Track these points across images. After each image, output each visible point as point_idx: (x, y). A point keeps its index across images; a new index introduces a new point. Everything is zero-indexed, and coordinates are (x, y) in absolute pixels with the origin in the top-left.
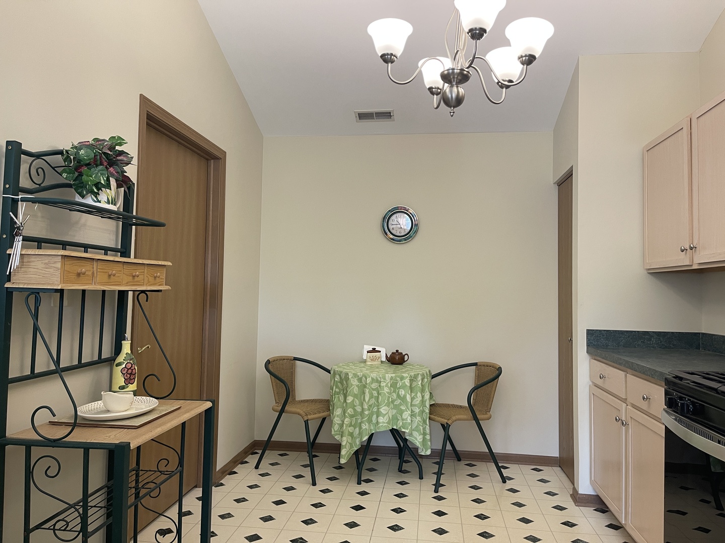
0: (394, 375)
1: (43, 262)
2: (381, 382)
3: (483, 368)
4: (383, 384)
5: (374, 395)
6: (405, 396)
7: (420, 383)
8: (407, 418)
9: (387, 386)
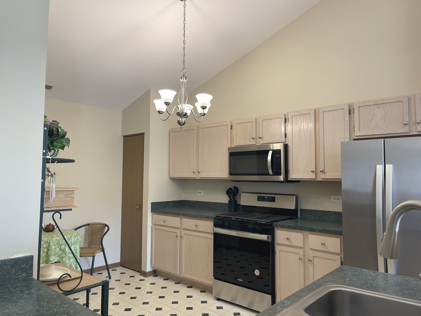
0: (58, 238)
1: (64, 194)
2: (50, 243)
3: (93, 226)
4: (51, 244)
5: (45, 251)
6: (65, 249)
7: (73, 241)
8: (66, 261)
9: (54, 245)
